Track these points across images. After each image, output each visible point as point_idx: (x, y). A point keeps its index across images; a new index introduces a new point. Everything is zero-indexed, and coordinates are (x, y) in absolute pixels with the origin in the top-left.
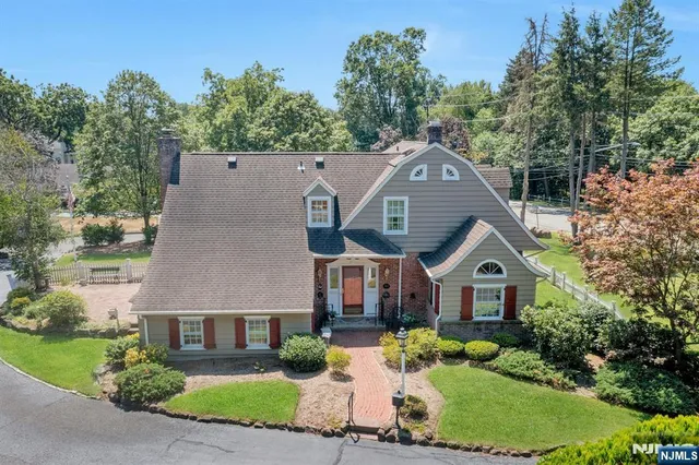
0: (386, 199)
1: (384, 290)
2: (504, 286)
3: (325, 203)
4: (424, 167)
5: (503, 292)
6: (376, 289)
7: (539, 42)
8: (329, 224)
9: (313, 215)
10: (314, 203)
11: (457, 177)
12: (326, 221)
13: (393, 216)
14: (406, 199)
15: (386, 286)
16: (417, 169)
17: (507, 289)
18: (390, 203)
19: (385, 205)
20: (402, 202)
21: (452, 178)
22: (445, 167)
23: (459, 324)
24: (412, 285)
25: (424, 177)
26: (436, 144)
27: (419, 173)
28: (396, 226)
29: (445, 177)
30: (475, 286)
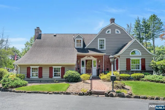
0: (99, 39)
1: (99, 67)
2: (141, 58)
3: (81, 41)
4: (110, 30)
5: (140, 61)
6: (96, 67)
7: (130, 29)
8: (82, 47)
9: (77, 44)
10: (77, 41)
11: (120, 33)
12: (81, 46)
13: (101, 44)
14: (105, 39)
15: (99, 66)
16: (108, 30)
17: (142, 59)
18: (100, 40)
19: (99, 41)
20: (104, 40)
21: (118, 33)
22: (116, 30)
23: (126, 71)
24: (107, 66)
25: (110, 33)
26: (113, 23)
27: (108, 32)
28: (102, 48)
29: (116, 33)
30: (131, 58)
